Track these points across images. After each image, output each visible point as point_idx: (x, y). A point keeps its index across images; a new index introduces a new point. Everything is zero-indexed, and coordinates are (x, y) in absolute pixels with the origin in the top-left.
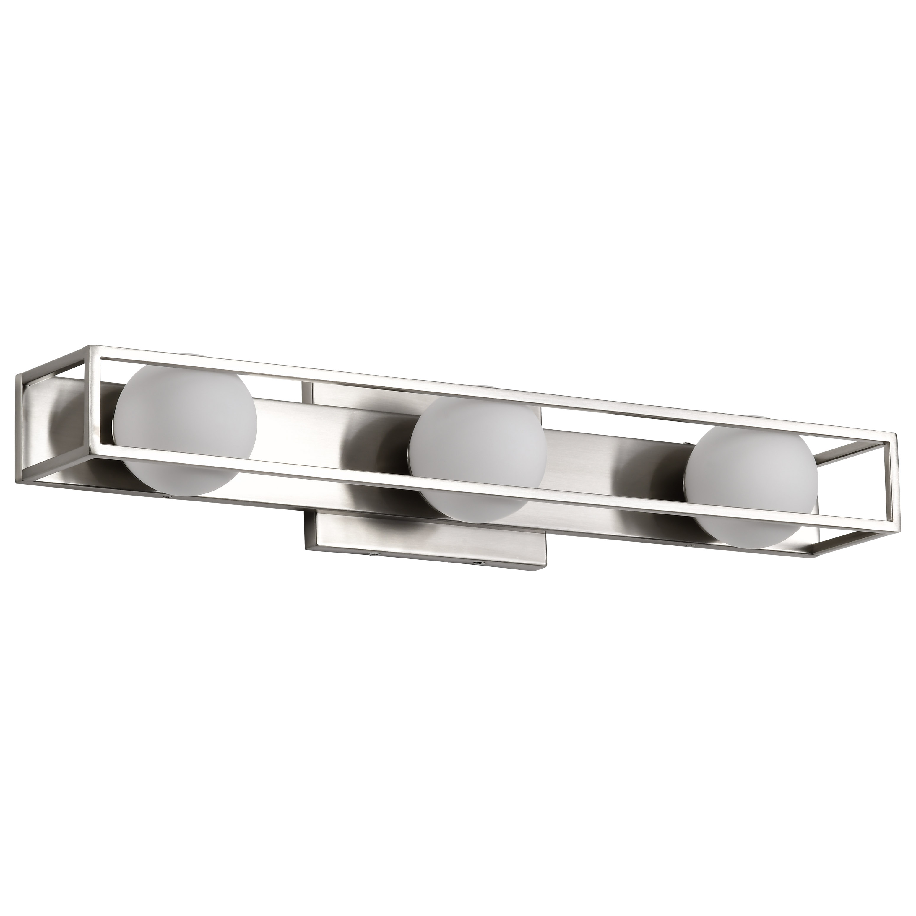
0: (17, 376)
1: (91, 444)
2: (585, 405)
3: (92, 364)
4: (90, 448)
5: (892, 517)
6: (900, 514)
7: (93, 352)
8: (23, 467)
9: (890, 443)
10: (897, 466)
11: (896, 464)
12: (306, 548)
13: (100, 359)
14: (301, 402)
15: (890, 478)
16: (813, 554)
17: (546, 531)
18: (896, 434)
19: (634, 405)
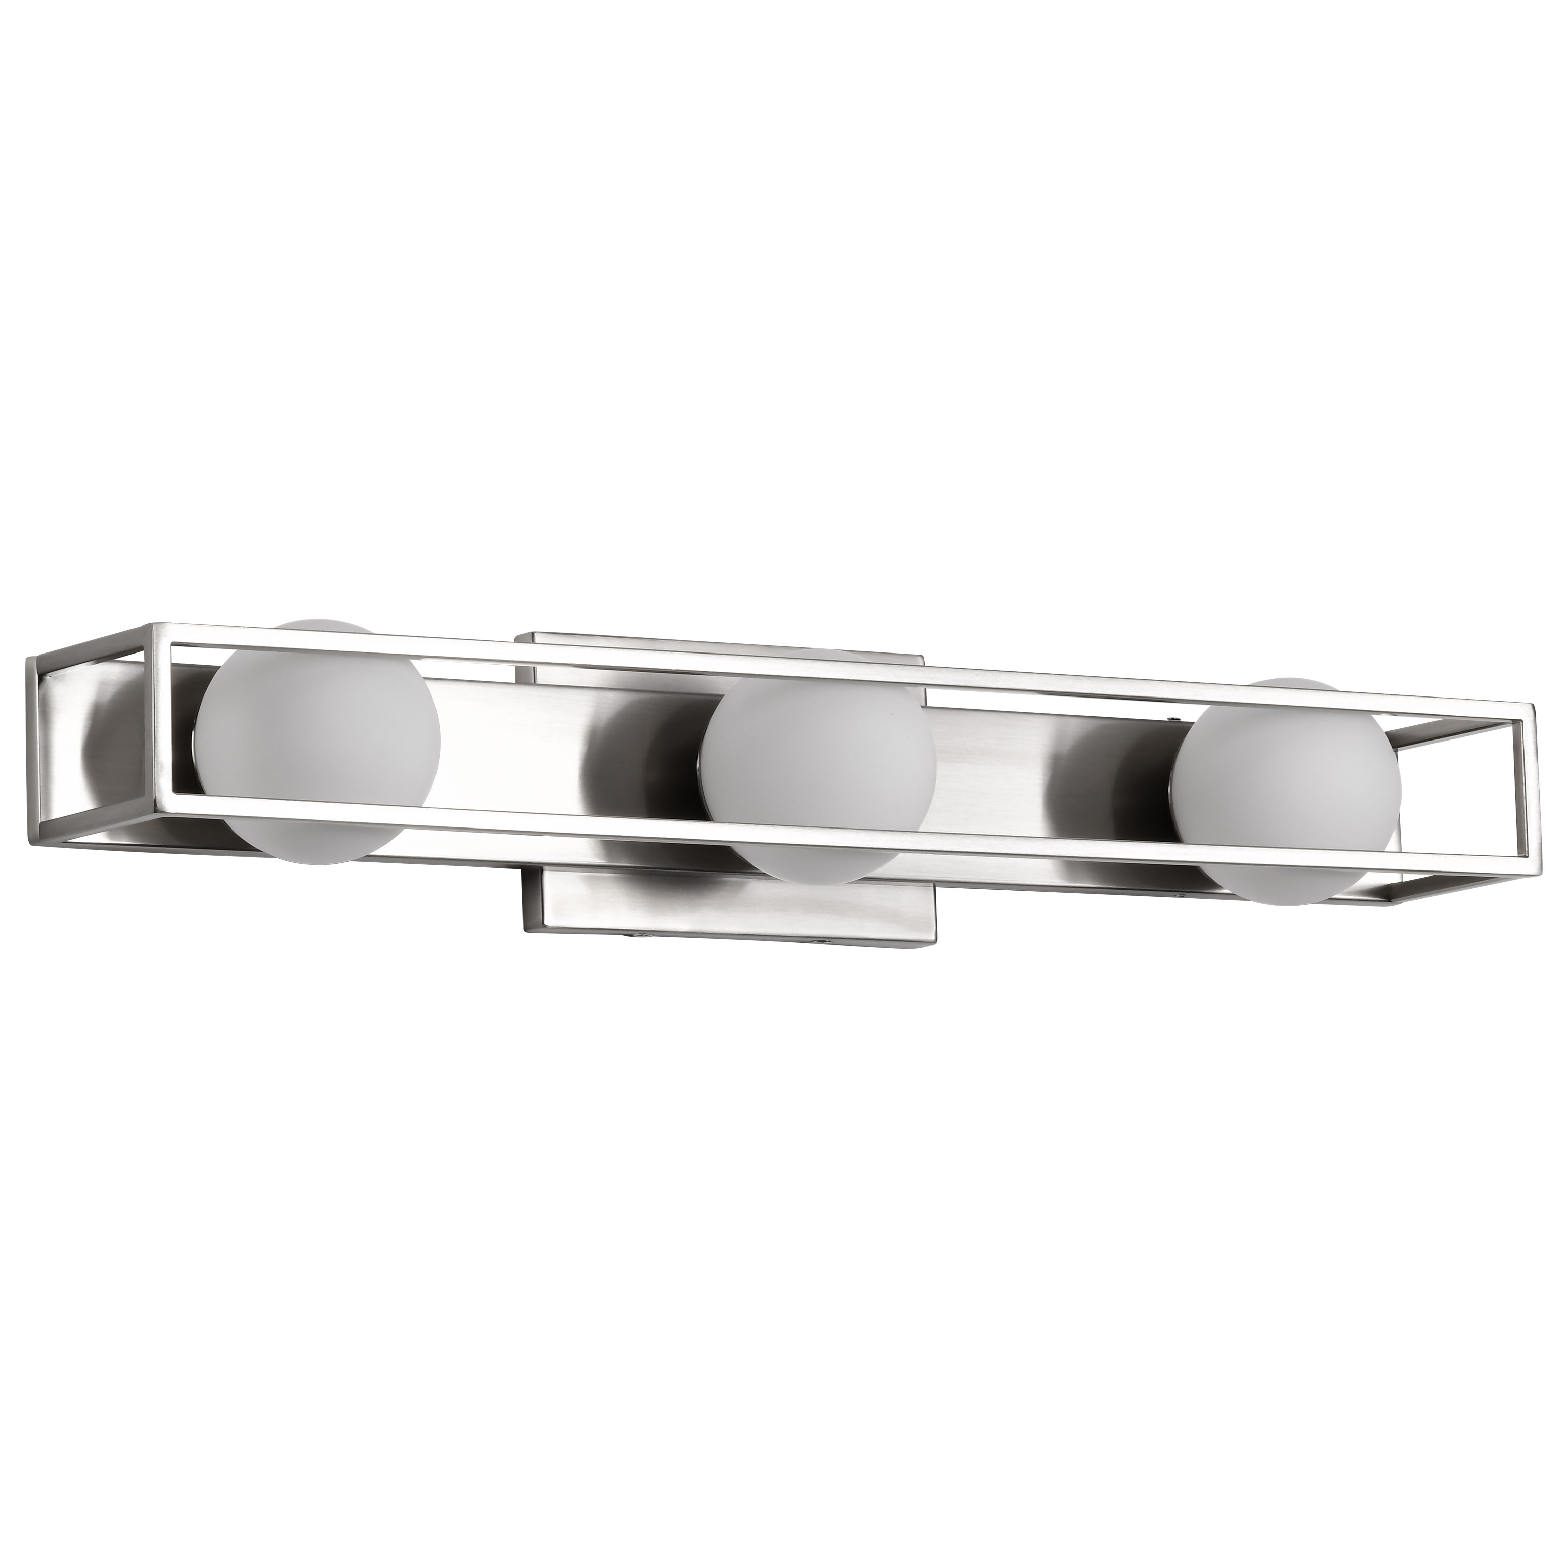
0: (29, 660)
1: (157, 795)
2: (1001, 683)
3: (157, 656)
4: (155, 801)
5: (1527, 850)
6: (1541, 844)
7: (158, 635)
8: (41, 819)
9: (1522, 722)
10: (1536, 760)
11: (1534, 758)
12: (527, 929)
13: (170, 645)
14: (514, 681)
15: (1524, 782)
16: (1391, 901)
17: (936, 884)
18: (1533, 705)
19: (1084, 678)
